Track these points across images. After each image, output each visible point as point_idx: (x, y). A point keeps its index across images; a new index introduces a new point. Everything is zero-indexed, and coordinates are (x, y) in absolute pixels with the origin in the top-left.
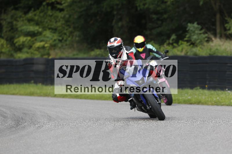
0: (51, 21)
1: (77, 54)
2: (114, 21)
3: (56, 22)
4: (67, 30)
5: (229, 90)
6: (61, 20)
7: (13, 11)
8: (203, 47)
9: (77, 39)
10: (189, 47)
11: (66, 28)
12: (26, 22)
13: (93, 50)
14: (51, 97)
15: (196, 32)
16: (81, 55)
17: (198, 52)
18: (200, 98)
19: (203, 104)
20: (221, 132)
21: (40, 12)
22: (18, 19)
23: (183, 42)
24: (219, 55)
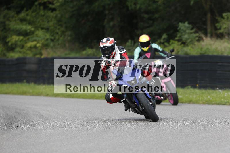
0: (43, 21)
1: (69, 54)
2: (106, 20)
3: (48, 22)
4: (59, 29)
5: (219, 89)
6: (53, 19)
7: (6, 11)
8: (194, 46)
9: (69, 38)
10: (180, 47)
11: (58, 27)
12: (18, 21)
13: (85, 49)
14: (44, 96)
15: (187, 31)
16: (73, 55)
17: (189, 51)
18: (191, 97)
19: (194, 103)
20: (212, 131)
21: (32, 12)
22: (11, 19)
23: (174, 42)
24: (210, 54)
